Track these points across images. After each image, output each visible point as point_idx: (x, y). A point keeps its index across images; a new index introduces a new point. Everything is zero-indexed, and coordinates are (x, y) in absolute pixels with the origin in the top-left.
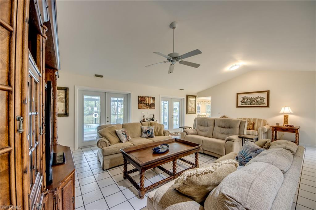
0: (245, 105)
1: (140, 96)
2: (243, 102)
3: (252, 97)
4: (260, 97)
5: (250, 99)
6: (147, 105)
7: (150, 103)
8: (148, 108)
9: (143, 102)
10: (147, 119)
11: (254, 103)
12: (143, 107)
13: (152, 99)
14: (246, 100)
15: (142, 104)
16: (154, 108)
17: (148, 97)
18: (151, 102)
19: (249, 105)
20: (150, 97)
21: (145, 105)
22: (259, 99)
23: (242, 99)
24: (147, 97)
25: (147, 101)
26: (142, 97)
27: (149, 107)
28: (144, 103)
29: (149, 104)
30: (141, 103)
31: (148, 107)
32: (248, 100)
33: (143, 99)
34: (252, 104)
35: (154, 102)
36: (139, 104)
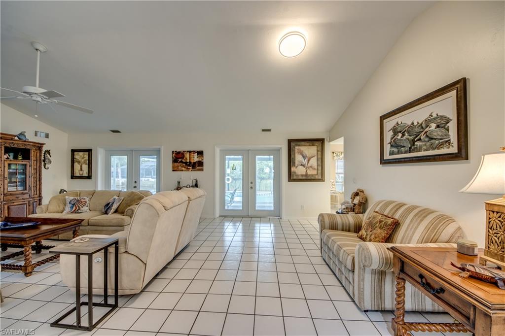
0: (398, 153)
1: (174, 150)
2: (395, 144)
3: (413, 123)
4: (434, 115)
5: (408, 132)
6: (186, 165)
7: (192, 162)
8: (189, 169)
9: (180, 160)
10: (188, 186)
11: (418, 144)
12: (180, 167)
13: (197, 154)
14: (400, 135)
15: (178, 164)
16: (202, 170)
17: (190, 152)
18: (196, 158)
19: (406, 152)
20: (194, 152)
21: (184, 165)
22: (433, 126)
23: (391, 133)
24: (188, 152)
25: (186, 159)
26: (179, 153)
27: (191, 168)
28: (181, 162)
29: (190, 162)
30: (177, 162)
31: (189, 167)
32: (403, 135)
33: (180, 155)
34: (414, 151)
35: (200, 159)
36: (173, 163)
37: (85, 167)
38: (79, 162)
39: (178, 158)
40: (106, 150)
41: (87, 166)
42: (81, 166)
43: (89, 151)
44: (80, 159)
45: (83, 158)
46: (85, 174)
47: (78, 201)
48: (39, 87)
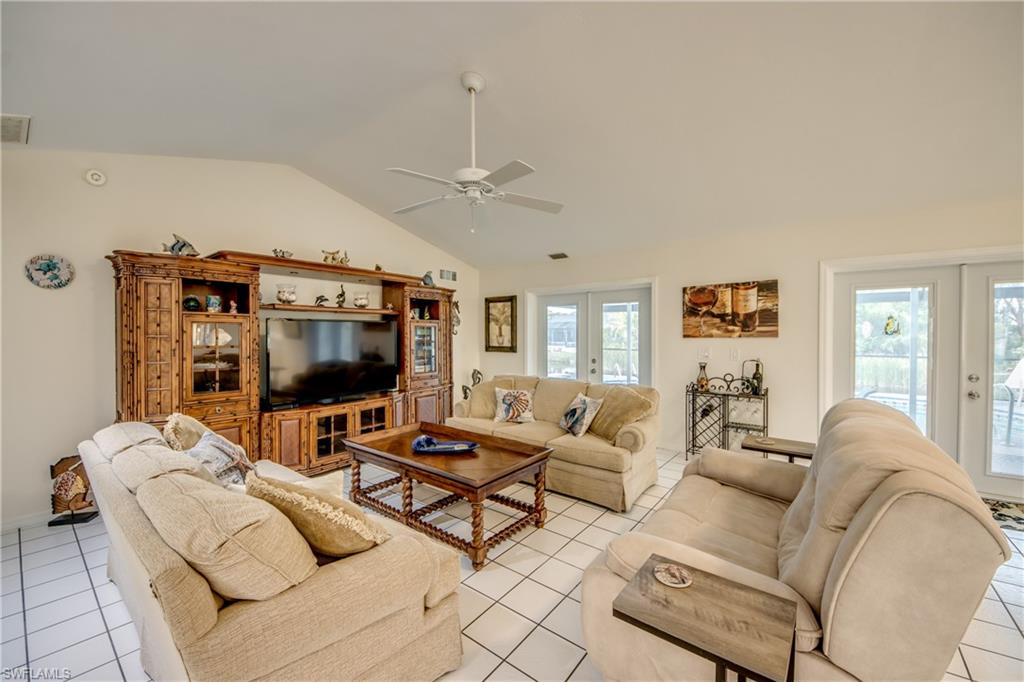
1: (689, 285)
6: (723, 320)
7: (742, 312)
8: (733, 331)
9: (704, 309)
10: (729, 378)
12: (704, 328)
13: (759, 291)
15: (698, 319)
16: (773, 334)
17: (735, 287)
18: (753, 303)
20: (747, 285)
21: (718, 320)
24: (727, 286)
25: (724, 305)
26: (702, 290)
27: (736, 328)
28: (709, 314)
29: (735, 315)
30: (696, 315)
31: (731, 328)
33: (704, 298)
35: (769, 305)
36: (684, 317)
37: (506, 329)
38: (497, 321)
39: (701, 306)
40: (538, 297)
41: (509, 328)
42: (500, 329)
43: (512, 299)
44: (498, 315)
45: (504, 313)
46: (507, 343)
47: (516, 398)
48: (477, 167)
